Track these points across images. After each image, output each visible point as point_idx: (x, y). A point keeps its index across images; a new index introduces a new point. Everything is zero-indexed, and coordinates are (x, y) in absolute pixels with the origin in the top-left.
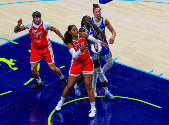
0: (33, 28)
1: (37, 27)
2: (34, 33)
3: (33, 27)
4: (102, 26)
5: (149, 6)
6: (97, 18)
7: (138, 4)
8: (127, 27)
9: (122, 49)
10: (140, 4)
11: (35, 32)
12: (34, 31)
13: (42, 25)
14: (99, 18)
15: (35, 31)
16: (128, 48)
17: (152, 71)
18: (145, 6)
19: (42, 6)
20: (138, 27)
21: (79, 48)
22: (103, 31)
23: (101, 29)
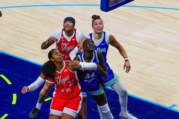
0: (63, 39)
2: (63, 47)
4: (102, 44)
5: (171, 15)
6: (97, 33)
7: (155, 11)
8: (139, 44)
9: (132, 74)
10: (157, 12)
14: (100, 33)
15: (66, 45)
16: (141, 73)
17: (175, 105)
18: (165, 14)
19: (21, 14)
20: (155, 44)
21: (62, 82)
22: (104, 52)
23: (101, 49)
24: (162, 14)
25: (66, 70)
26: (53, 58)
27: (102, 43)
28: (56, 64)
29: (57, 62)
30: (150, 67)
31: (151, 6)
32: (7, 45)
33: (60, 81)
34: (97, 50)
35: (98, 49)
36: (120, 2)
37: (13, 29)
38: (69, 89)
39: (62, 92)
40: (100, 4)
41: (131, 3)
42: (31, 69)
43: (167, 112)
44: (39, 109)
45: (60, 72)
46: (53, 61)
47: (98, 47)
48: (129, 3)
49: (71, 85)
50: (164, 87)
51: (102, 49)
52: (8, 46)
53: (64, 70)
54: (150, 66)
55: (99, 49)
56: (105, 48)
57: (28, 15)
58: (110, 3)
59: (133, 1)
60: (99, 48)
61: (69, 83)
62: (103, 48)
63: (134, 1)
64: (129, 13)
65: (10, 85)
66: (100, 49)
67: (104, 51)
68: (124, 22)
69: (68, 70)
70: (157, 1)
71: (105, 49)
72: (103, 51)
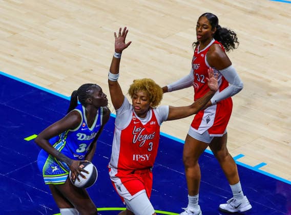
16: (188, 100)
17: (241, 156)
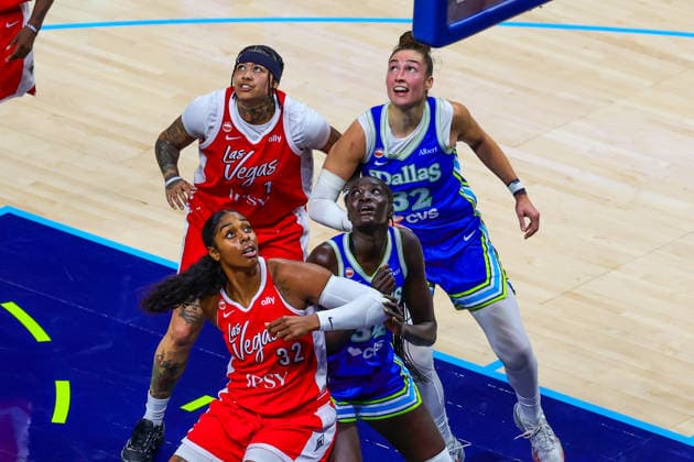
0: (230, 135)
1: (255, 135)
2: (233, 167)
3: (235, 132)
4: (424, 152)
7: (634, 47)
8: (569, 178)
9: (542, 304)
10: (644, 50)
11: (238, 161)
12: (233, 155)
13: (279, 129)
15: (243, 157)
18: (674, 59)
19: (87, 55)
20: (634, 179)
21: (249, 349)
22: (432, 180)
23: (420, 171)
24: (662, 56)
25: (268, 301)
26: (217, 249)
27: (422, 146)
28: (229, 272)
29: (235, 268)
30: (613, 272)
31: (619, 22)
32: (31, 182)
33: (245, 344)
34: (402, 173)
35: (405, 169)
36: (490, 10)
37: (54, 115)
38: (277, 375)
39: (249, 385)
40: (411, 16)
41: (536, 11)
42: (127, 278)
43: (684, 455)
44: (158, 422)
45: (246, 307)
46: (218, 259)
47: (408, 161)
48: (527, 13)
49: (288, 362)
50: (670, 354)
51: (425, 170)
52: (36, 184)
53: (262, 297)
54: (614, 269)
55: (409, 171)
56: (437, 166)
57: (116, 58)
58: (451, 9)
59: (545, 6)
60: (412, 167)
61: (279, 353)
62: (428, 167)
63: (550, 3)
64: (528, 54)
65: (44, 344)
66: (417, 169)
67: (434, 176)
68: (510, 90)
69: (278, 299)
70: (642, 3)
71: (434, 169)
72: (427, 177)
